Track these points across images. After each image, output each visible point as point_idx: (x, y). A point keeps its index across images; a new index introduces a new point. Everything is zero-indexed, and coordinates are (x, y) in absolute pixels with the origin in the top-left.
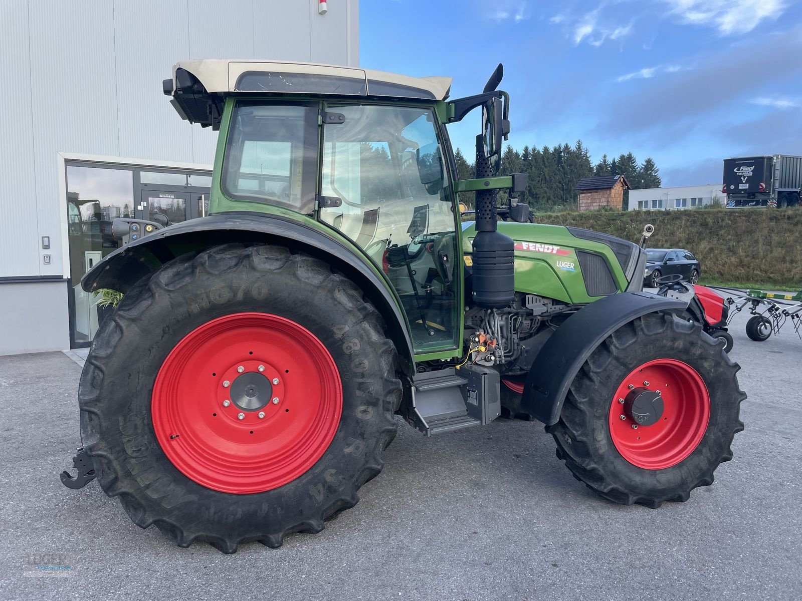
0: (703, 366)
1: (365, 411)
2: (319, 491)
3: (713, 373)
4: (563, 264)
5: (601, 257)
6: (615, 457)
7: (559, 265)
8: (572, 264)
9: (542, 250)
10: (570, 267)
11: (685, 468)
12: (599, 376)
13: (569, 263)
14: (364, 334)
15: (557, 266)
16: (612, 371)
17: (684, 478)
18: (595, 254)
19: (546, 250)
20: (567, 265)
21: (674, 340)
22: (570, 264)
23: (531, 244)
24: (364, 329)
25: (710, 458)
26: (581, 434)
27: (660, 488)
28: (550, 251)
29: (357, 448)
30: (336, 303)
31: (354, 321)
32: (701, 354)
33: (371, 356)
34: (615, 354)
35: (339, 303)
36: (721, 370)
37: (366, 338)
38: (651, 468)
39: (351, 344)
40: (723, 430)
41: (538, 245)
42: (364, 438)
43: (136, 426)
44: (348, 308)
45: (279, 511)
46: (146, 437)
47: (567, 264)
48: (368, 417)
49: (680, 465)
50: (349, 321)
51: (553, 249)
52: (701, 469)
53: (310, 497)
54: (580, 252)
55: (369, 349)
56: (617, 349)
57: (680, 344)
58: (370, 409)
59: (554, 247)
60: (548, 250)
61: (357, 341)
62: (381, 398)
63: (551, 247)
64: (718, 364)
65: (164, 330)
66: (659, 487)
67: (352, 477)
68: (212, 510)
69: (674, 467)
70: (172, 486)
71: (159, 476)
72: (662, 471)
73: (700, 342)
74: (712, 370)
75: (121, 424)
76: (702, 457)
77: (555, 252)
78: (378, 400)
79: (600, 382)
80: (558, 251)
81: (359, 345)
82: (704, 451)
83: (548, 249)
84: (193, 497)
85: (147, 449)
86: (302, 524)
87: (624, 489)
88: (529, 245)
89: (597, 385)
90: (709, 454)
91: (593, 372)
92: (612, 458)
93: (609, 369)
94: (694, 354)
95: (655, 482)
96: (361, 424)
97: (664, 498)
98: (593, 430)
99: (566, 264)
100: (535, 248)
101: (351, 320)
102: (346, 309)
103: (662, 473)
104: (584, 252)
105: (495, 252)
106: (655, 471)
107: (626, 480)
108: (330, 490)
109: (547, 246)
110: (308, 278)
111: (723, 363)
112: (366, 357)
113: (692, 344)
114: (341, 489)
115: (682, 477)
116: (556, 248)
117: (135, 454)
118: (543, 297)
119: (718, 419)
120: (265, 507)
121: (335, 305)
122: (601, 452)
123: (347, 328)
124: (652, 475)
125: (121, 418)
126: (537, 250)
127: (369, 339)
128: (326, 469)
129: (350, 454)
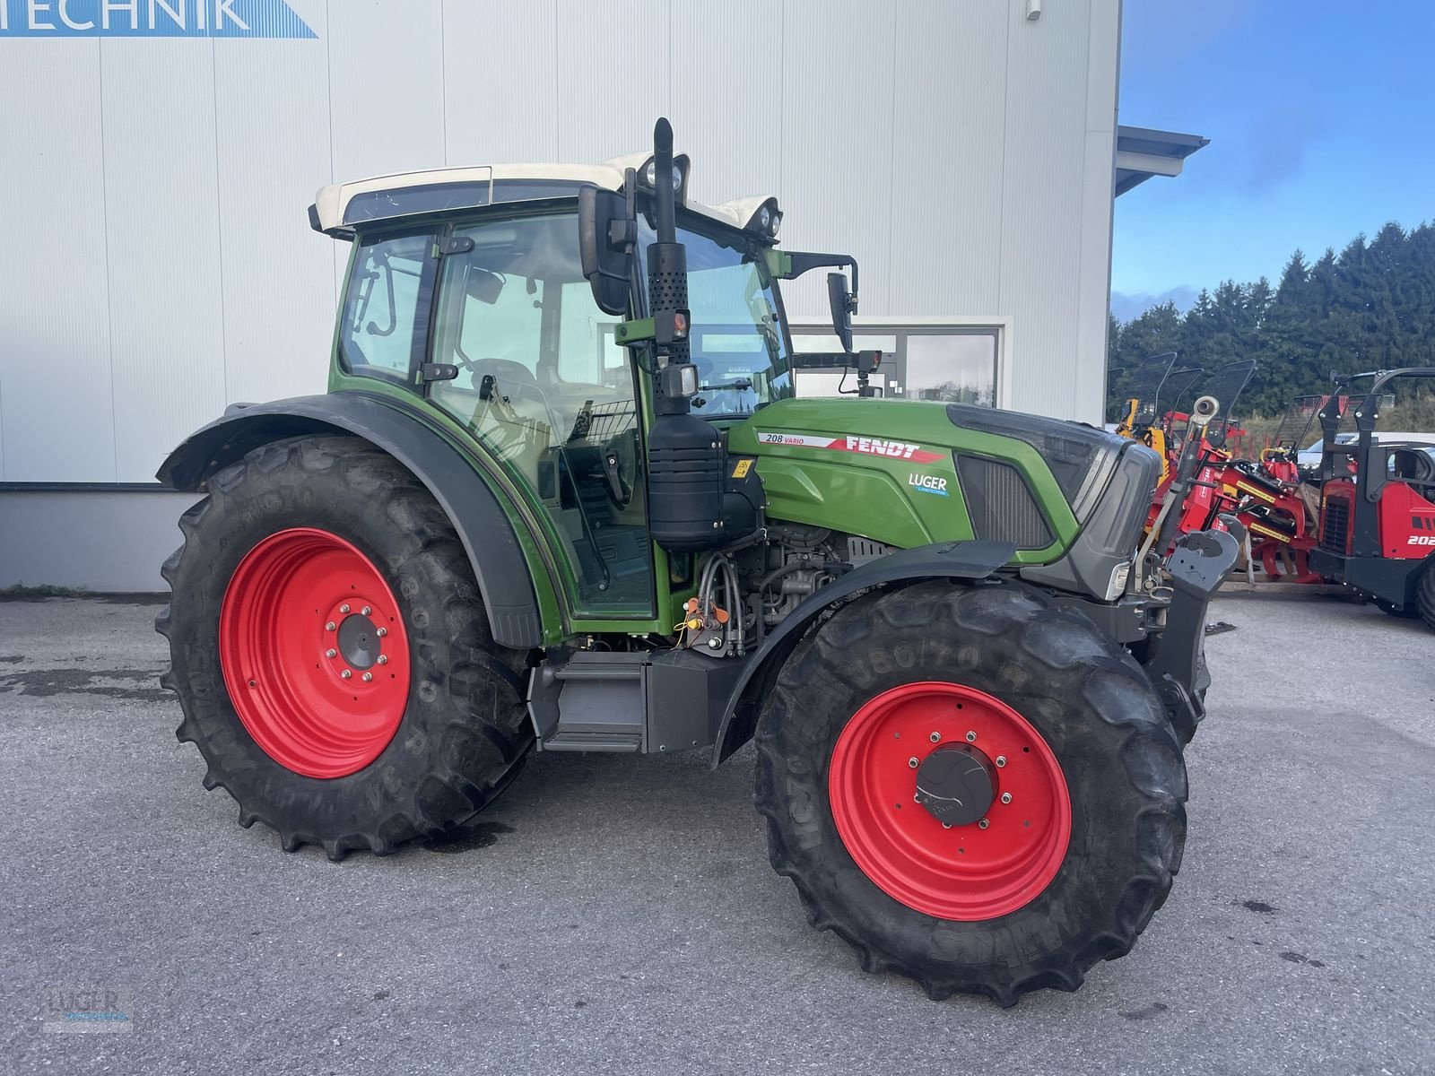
0: (1038, 714)
1: (427, 690)
2: (375, 795)
3: (1065, 733)
4: (923, 481)
5: (1012, 466)
6: (841, 867)
7: (913, 481)
8: (941, 480)
9: (881, 451)
10: (937, 486)
11: (1005, 932)
12: (793, 694)
13: (934, 478)
14: (424, 572)
15: (910, 483)
16: (819, 688)
17: (998, 953)
18: (998, 461)
19: (890, 452)
20: (933, 483)
21: (956, 643)
22: (938, 481)
23: (863, 440)
24: (424, 565)
25: (1067, 928)
26: (764, 802)
27: (934, 957)
28: (898, 453)
29: (418, 743)
30: (389, 521)
31: (411, 549)
32: (1027, 684)
33: (433, 605)
34: (824, 656)
35: (393, 522)
36: (1084, 729)
37: (426, 577)
38: (929, 912)
39: (408, 586)
40: (1101, 872)
41: (876, 442)
42: (426, 730)
43: (201, 659)
44: (404, 529)
45: (331, 808)
46: (212, 676)
47: (931, 481)
48: (431, 699)
49: (998, 923)
50: (405, 549)
51: (905, 450)
52: (1042, 948)
53: (366, 800)
54: (964, 458)
55: (430, 596)
56: (828, 648)
57: (971, 655)
58: (433, 687)
59: (907, 446)
60: (894, 451)
61: (415, 581)
62: (448, 674)
63: (901, 446)
64: (1073, 714)
65: (221, 543)
66: (935, 954)
67: (414, 784)
68: (268, 787)
69: (981, 924)
70: (233, 745)
71: (222, 727)
72: (951, 923)
73: (1021, 657)
74: (1063, 726)
75: (187, 654)
76: (1048, 919)
77: (908, 455)
78: (442, 675)
79: (797, 707)
80: (915, 452)
81: (417, 586)
82: (1054, 906)
83: (895, 449)
84: (252, 765)
85: (212, 691)
86: (357, 837)
87: (858, 935)
88: (858, 442)
89: (791, 711)
90: (1065, 920)
91: (780, 684)
92: (832, 866)
93: (813, 685)
94: (1011, 682)
95: (928, 942)
96: (423, 708)
97: (951, 982)
98: (787, 800)
99: (928, 480)
100: (870, 448)
101: (408, 548)
102: (401, 531)
103: (952, 929)
104: (972, 457)
105: (658, 450)
106: (936, 920)
107: (862, 918)
108: (388, 797)
109: (892, 444)
110: (359, 483)
111: (1087, 713)
112: (426, 606)
113: (1002, 658)
114: (400, 799)
115: (994, 950)
116: (911, 448)
117: (200, 695)
118: (887, 545)
119: (1089, 843)
120: (319, 799)
121: (389, 524)
122: (806, 845)
123: (402, 560)
124: (925, 925)
125: (187, 647)
126: (873, 451)
127: (431, 579)
128: (385, 765)
129: (410, 750)
